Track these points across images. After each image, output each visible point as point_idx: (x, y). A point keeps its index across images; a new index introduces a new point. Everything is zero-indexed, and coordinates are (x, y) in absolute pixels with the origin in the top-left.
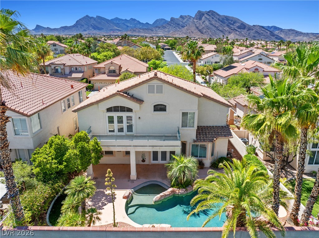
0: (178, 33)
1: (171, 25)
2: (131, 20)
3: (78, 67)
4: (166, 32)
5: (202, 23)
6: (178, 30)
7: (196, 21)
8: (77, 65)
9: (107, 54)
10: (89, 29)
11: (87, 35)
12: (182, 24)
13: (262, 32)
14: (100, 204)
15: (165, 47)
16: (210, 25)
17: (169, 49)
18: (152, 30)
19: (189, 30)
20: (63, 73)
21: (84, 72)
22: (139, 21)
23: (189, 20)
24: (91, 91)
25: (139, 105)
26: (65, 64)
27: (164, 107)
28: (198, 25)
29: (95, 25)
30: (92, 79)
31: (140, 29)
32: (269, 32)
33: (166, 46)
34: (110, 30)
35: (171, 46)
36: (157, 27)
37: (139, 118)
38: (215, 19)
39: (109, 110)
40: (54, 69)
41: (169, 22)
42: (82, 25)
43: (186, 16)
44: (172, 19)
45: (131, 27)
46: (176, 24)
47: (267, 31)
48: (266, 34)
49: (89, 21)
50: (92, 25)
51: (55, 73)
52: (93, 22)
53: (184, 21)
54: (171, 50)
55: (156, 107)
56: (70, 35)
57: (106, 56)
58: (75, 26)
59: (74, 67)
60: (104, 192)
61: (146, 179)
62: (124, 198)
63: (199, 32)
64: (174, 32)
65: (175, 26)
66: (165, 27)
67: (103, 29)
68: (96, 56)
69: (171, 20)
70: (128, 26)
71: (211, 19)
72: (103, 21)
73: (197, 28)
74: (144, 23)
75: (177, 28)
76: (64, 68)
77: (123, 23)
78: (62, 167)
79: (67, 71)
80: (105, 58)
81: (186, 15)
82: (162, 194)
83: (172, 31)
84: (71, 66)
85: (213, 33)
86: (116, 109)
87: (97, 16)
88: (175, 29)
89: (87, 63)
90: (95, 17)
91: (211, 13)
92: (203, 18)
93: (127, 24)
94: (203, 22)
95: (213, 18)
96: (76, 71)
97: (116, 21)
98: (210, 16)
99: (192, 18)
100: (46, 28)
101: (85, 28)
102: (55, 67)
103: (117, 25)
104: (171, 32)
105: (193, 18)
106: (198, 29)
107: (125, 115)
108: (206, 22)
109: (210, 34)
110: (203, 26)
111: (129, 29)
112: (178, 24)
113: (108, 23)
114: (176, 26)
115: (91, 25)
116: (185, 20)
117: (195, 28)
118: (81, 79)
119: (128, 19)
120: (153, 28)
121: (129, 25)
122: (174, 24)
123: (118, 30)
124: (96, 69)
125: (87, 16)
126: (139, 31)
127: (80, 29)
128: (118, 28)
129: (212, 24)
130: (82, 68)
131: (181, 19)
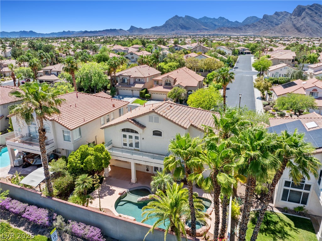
0: (270, 32)
1: (263, 23)
2: (220, 19)
3: (141, 79)
4: (256, 30)
5: (301, 20)
6: (271, 28)
7: (294, 17)
8: (140, 77)
9: (172, 65)
10: (176, 29)
11: (174, 35)
12: (276, 21)
14: (103, 195)
16: (311, 22)
17: (249, 53)
18: (240, 29)
19: (283, 28)
20: (128, 83)
21: (145, 83)
22: (227, 20)
23: (285, 17)
24: (148, 101)
25: (142, 130)
26: (130, 76)
27: (160, 133)
28: (295, 22)
29: (183, 25)
30: (151, 90)
31: (228, 28)
33: (245, 50)
34: (197, 29)
35: (252, 50)
36: (246, 25)
37: (143, 138)
38: (319, 13)
39: (124, 130)
40: (122, 79)
41: (261, 20)
42: (170, 25)
43: (282, 13)
44: (265, 17)
45: (219, 26)
46: (269, 21)
49: (178, 21)
50: (181, 24)
51: (123, 83)
52: (181, 22)
53: (279, 18)
54: (251, 54)
55: (154, 132)
56: (159, 35)
57: (170, 66)
58: (165, 26)
59: (138, 78)
60: (110, 188)
61: (142, 184)
62: (119, 194)
63: (296, 30)
64: (265, 31)
65: (267, 24)
66: (256, 26)
67: (191, 28)
68: (163, 66)
69: (263, 18)
70: (215, 25)
71: (314, 15)
72: (191, 21)
73: (294, 25)
74: (233, 21)
75: (270, 26)
76: (129, 79)
77: (211, 22)
78: (83, 166)
79: (132, 82)
80: (170, 68)
81: (283, 11)
82: (144, 197)
83: (264, 30)
84: (135, 78)
85: (314, 30)
86: (128, 130)
87: (186, 16)
88: (267, 27)
89: (149, 75)
90: (184, 17)
91: (314, 7)
92: (303, 14)
93: (214, 23)
94: (303, 18)
95: (316, 13)
96: (139, 82)
97: (204, 21)
98: (313, 10)
99: (289, 15)
100: (138, 28)
101: (173, 28)
102: (123, 78)
103: (205, 24)
104: (262, 31)
105: (291, 14)
106: (295, 27)
107: (134, 135)
108: (306, 18)
109: (310, 32)
110: (302, 23)
111: (217, 28)
112: (272, 22)
113: (196, 22)
114: (269, 24)
115: (179, 25)
116: (281, 17)
117: (291, 25)
118: (142, 89)
119: (217, 18)
120: (242, 27)
121: (217, 24)
122: (266, 22)
123: (205, 29)
124: (155, 81)
125: (176, 16)
126: (227, 30)
127: (169, 29)
128: (205, 28)
129: (313, 20)
130: (144, 79)
131: (275, 16)
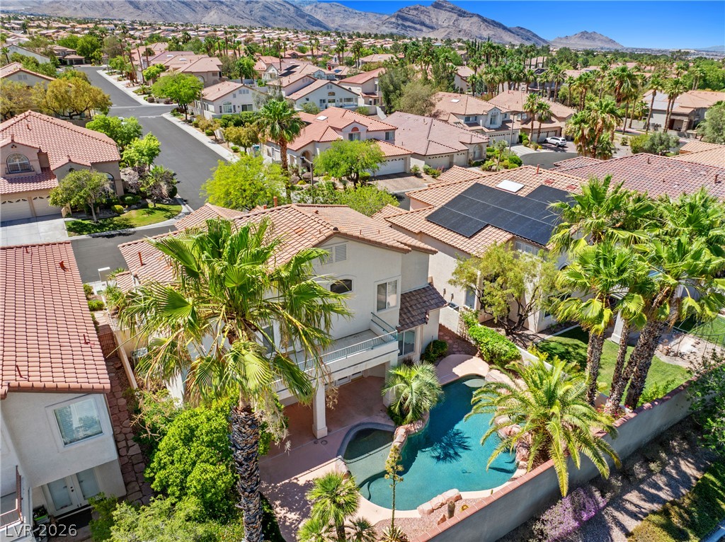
13: (279, 7)
15: (68, 57)
17: (79, 62)
27: (348, 283)
32: (292, 9)
35: (85, 54)
47: (288, 6)
48: (287, 13)
54: (86, 63)
